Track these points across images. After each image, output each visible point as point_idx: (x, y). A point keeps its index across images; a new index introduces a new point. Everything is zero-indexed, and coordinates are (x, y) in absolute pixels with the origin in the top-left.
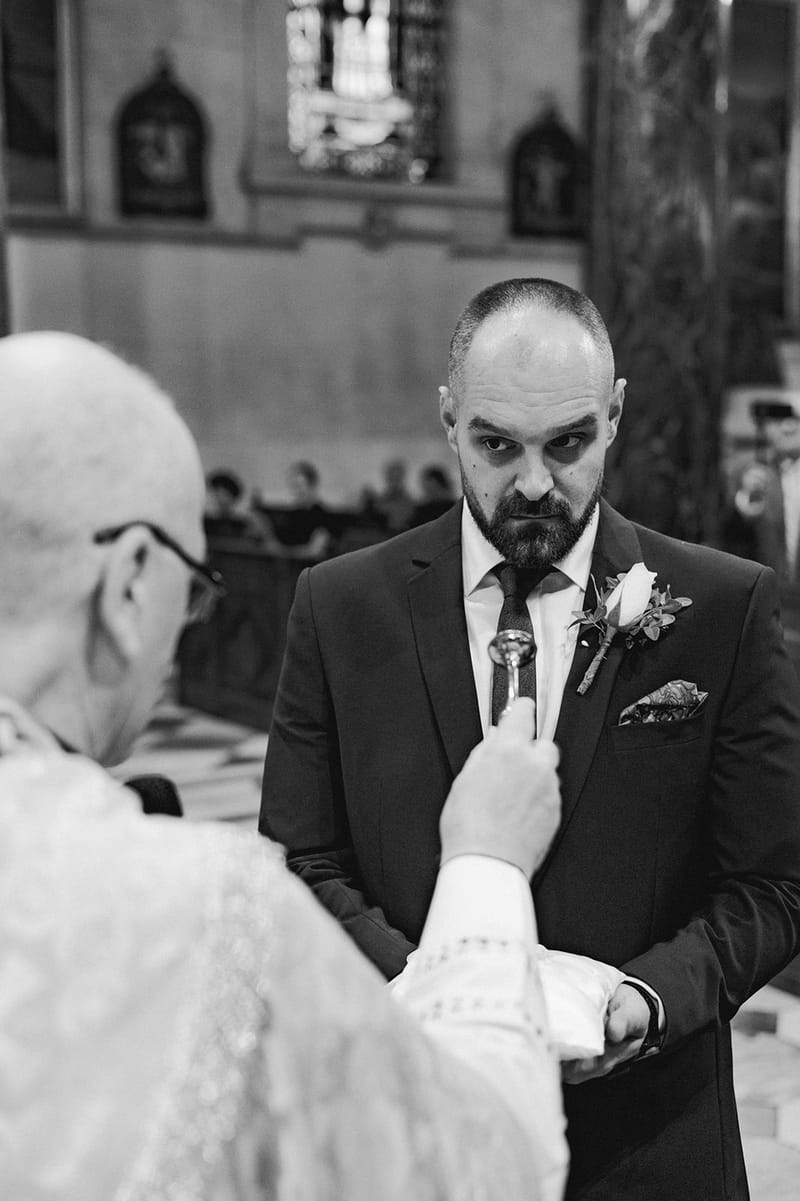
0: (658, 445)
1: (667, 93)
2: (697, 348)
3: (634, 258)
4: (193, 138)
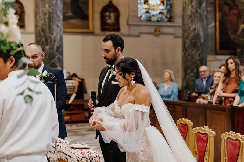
0: (192, 74)
1: (192, 7)
2: (199, 56)
3: (187, 38)
4: (116, 15)
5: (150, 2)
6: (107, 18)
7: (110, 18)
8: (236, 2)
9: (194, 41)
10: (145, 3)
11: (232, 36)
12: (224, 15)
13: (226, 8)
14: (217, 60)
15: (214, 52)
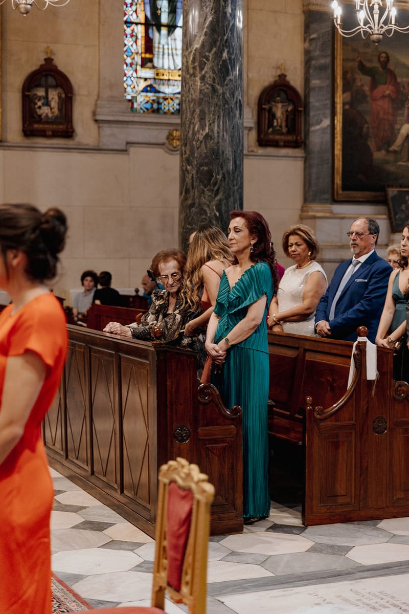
2: (219, 206)
3: (188, 161)
4: (63, 96)
5: (157, 62)
6: (39, 104)
7: (47, 104)
8: (391, 66)
9: (206, 168)
10: (143, 66)
11: (378, 155)
12: (356, 99)
13: (363, 81)
14: (334, 217)
15: (328, 196)
